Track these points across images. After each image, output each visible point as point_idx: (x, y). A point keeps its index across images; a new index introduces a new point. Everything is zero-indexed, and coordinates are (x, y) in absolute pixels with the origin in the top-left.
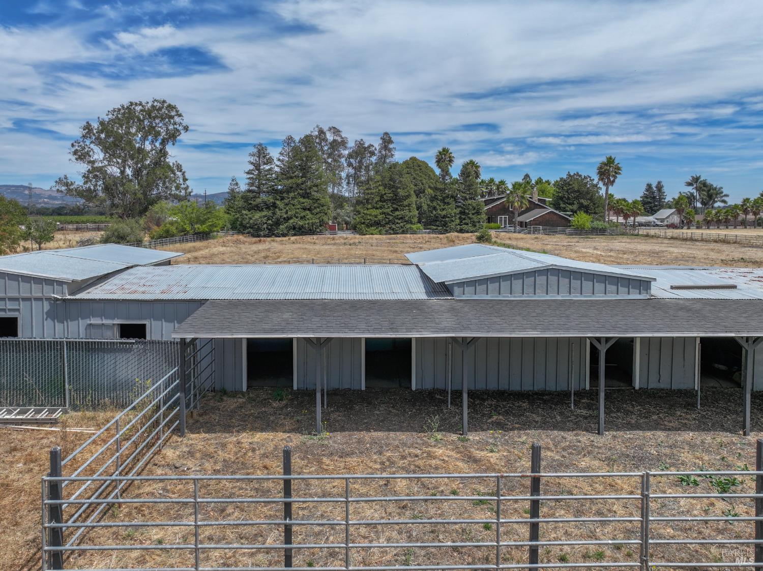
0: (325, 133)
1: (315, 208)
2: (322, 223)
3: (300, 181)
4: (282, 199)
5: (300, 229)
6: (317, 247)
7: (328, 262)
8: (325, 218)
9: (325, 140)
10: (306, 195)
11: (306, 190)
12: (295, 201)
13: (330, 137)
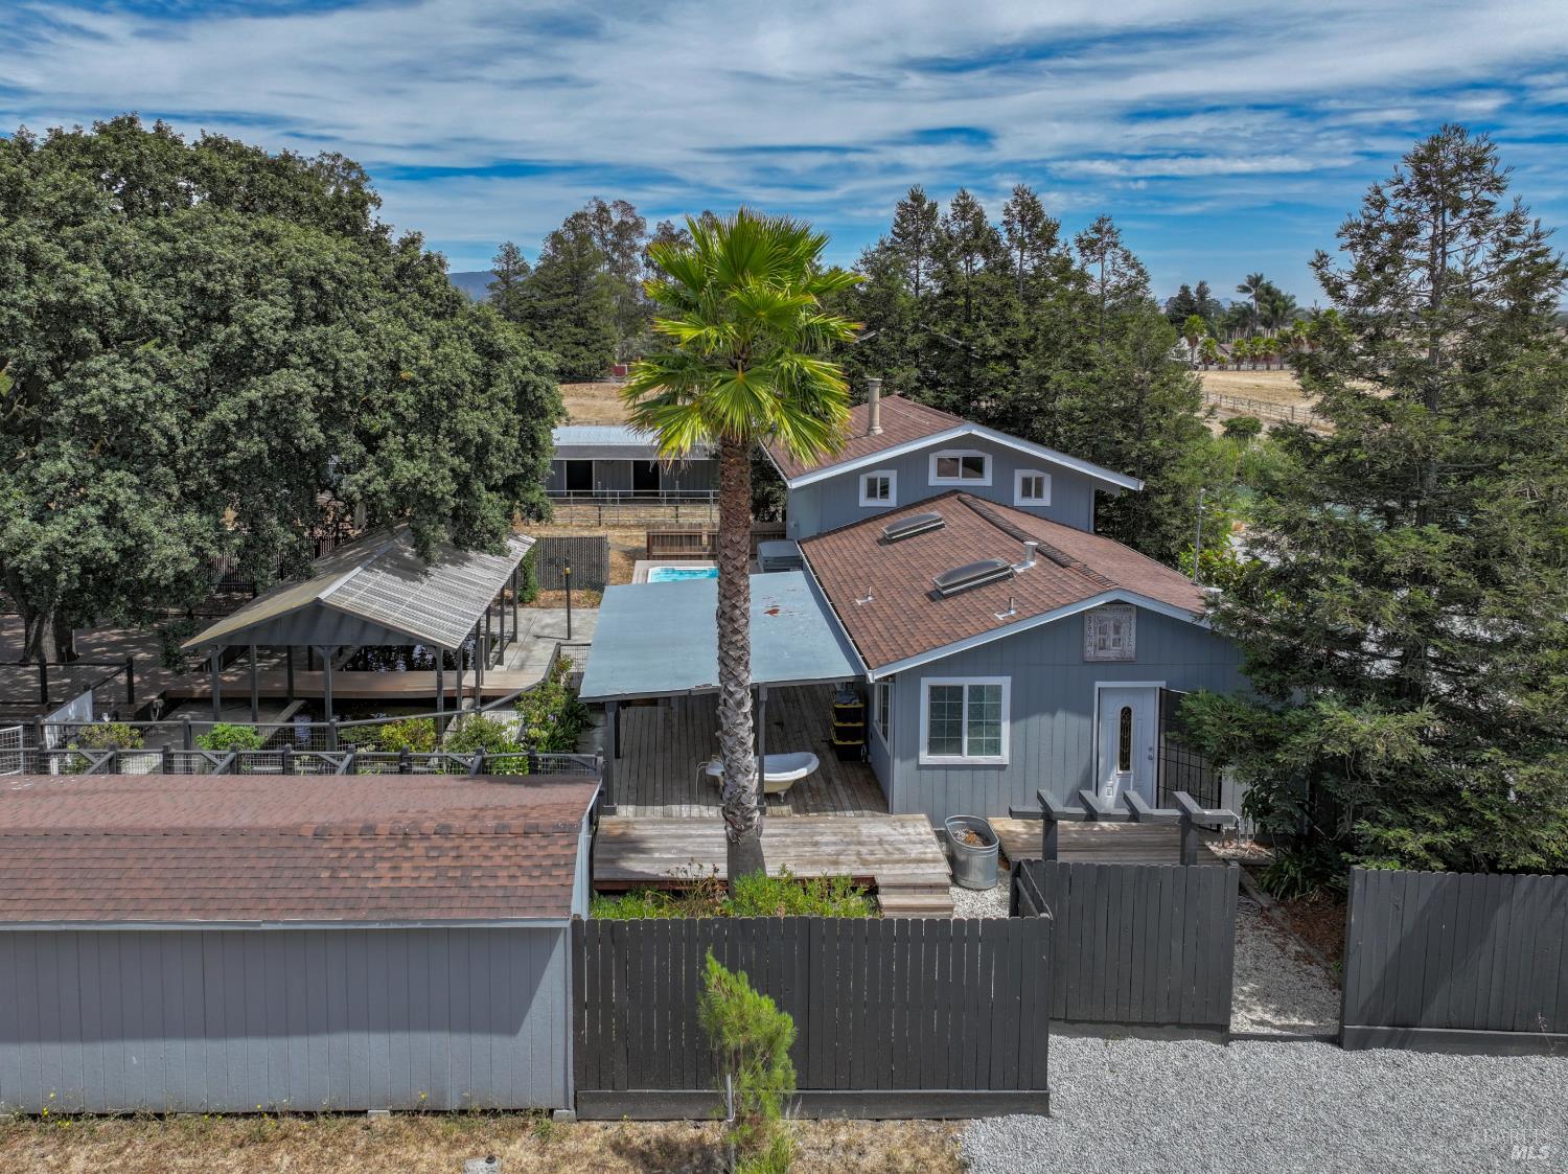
0: (608, 212)
1: (593, 342)
2: (604, 365)
3: (570, 301)
4: (544, 328)
5: (570, 373)
6: (598, 403)
7: (613, 424)
8: (609, 358)
9: (608, 221)
10: (580, 322)
11: (579, 314)
12: (563, 332)
13: (616, 217)
